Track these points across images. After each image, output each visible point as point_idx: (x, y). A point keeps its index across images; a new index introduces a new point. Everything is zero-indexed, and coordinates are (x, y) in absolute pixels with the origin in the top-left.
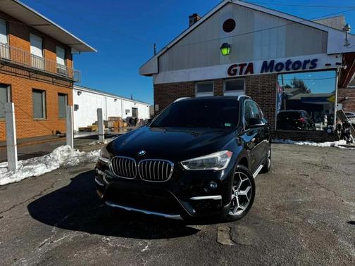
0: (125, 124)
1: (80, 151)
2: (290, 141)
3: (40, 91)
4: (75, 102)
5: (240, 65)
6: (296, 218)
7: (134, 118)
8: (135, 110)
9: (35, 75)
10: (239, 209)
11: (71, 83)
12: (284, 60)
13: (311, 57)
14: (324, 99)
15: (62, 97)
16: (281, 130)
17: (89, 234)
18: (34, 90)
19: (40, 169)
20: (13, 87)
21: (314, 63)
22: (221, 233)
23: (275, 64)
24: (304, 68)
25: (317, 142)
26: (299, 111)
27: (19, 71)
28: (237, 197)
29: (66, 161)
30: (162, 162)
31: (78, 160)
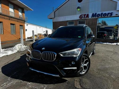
0: (43, 36)
1: (25, 46)
2: (101, 43)
3: (13, 24)
4: (26, 28)
5: (84, 15)
6: (106, 75)
7: (46, 34)
8: (47, 31)
9: (11, 19)
10: (84, 71)
11: (24, 21)
12: (100, 13)
13: (110, 12)
14: (112, 27)
15: (21, 26)
16: (98, 39)
17: (22, 81)
18: (11, 24)
19: (10, 53)
20: (3, 23)
21: (111, 14)
22: (76, 82)
23: (97, 14)
24: (107, 16)
25: (111, 43)
26: (104, 32)
27: (5, 17)
28: (83, 67)
29: (20, 49)
30: (51, 53)
31: (24, 49)
